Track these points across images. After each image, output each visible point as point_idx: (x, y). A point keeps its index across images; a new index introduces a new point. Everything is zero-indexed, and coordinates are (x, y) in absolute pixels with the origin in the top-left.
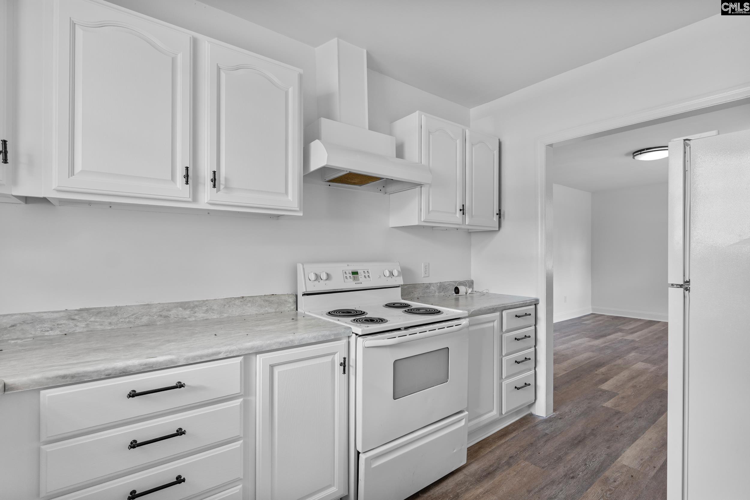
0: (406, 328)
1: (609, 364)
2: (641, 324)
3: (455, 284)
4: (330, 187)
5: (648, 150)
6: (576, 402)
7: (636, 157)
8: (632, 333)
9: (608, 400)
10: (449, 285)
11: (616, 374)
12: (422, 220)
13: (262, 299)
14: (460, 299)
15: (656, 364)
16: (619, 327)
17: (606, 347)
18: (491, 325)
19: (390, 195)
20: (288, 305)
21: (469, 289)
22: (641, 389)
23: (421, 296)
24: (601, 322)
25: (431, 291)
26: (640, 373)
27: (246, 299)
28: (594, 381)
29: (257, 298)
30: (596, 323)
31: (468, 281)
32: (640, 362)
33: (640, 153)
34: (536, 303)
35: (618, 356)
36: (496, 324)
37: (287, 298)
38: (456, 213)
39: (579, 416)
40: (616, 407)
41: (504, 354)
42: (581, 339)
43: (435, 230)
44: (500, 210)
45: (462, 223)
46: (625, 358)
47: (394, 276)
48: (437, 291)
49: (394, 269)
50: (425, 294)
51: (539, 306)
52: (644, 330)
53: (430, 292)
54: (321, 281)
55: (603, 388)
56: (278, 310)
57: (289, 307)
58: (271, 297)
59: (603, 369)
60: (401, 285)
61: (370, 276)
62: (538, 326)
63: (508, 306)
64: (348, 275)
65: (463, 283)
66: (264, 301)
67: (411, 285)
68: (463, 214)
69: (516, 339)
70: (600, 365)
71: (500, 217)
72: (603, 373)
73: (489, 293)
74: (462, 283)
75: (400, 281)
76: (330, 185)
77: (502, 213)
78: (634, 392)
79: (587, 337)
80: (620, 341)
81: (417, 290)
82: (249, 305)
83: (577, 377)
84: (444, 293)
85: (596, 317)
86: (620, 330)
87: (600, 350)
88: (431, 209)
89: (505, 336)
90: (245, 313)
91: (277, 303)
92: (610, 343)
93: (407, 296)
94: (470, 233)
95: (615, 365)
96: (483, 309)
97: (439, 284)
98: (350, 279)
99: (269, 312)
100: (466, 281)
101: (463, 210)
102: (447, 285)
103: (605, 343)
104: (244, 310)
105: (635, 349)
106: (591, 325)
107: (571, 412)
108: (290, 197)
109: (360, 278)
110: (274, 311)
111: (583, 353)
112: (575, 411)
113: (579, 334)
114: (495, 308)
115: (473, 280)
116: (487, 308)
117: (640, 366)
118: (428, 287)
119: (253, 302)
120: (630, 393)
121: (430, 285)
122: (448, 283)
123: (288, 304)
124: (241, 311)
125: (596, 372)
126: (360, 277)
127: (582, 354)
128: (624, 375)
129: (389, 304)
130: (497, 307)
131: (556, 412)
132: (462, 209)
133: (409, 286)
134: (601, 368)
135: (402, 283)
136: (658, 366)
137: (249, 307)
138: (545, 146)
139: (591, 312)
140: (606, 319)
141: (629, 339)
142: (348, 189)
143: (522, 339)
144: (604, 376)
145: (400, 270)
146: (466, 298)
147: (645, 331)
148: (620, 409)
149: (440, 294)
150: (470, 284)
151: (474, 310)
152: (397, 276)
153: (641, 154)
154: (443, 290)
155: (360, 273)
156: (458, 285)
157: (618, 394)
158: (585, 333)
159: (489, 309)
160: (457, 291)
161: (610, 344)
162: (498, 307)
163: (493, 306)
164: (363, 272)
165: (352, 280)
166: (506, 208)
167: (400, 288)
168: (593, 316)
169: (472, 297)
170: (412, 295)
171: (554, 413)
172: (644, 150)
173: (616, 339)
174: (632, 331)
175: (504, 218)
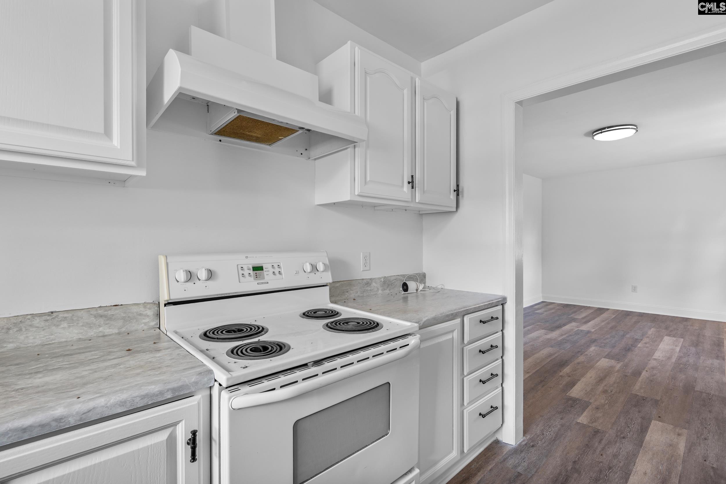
0: (318, 363)
1: (572, 362)
2: (592, 312)
3: (403, 279)
4: (220, 143)
5: (610, 128)
6: (546, 417)
7: (596, 138)
8: (586, 322)
9: (582, 414)
10: (395, 280)
11: (583, 375)
12: (356, 193)
13: (91, 314)
14: (409, 298)
15: (620, 360)
16: (572, 316)
17: (564, 341)
18: (449, 336)
19: (316, 161)
20: (144, 321)
21: (420, 284)
22: (613, 395)
23: (359, 296)
24: (553, 311)
25: (372, 288)
26: (607, 373)
27: (57, 316)
28: (561, 386)
29: (82, 312)
30: (548, 312)
31: (419, 274)
32: (603, 358)
33: (600, 131)
34: (503, 302)
35: (579, 351)
36: (456, 335)
37: (142, 309)
38: (403, 186)
39: (554, 440)
40: (593, 422)
41: (465, 374)
42: (537, 332)
43: (377, 210)
44: (458, 186)
45: (410, 200)
46: (586, 353)
47: (318, 271)
48: (380, 289)
49: (319, 261)
50: (365, 293)
51: (506, 306)
52: (596, 320)
53: (371, 290)
54: (197, 282)
55: (573, 396)
56: (123, 329)
57: (145, 324)
58: (110, 309)
59: (567, 370)
60: (330, 283)
61: (283, 272)
62: (505, 331)
63: (471, 309)
64: (246, 272)
65: (412, 278)
66: (95, 317)
67: (345, 282)
68: (413, 188)
69: (480, 351)
70: (563, 364)
71: (458, 195)
72: (568, 374)
73: (444, 289)
74: (412, 276)
75: (328, 278)
76: (220, 141)
77: (460, 190)
78: (607, 399)
79: (542, 329)
80: (577, 333)
81: (354, 288)
82: (65, 325)
83: (542, 381)
84: (390, 290)
85: (547, 305)
86: (573, 320)
87: (559, 345)
88: (368, 179)
89: (467, 349)
90: (54, 340)
91: (122, 319)
92: (567, 335)
93: (340, 297)
94: (421, 215)
95: (578, 363)
96: (439, 315)
97: (382, 280)
98: (249, 277)
99: (106, 334)
100: (417, 274)
101: (412, 182)
102: (393, 281)
103: (562, 335)
104: (52, 335)
105: (594, 341)
106: (544, 314)
107: (543, 434)
108: (116, 141)
109: (266, 276)
110: (116, 331)
111: (543, 349)
112: (548, 433)
113: (534, 325)
114: (454, 314)
115: (425, 273)
116: (444, 314)
117: (604, 363)
118: (368, 283)
119: (73, 320)
120: (603, 401)
121: (370, 281)
122: (394, 278)
123: (144, 319)
124: (47, 337)
125: (561, 374)
126: (265, 273)
127: (541, 350)
128: (591, 376)
129: (308, 312)
130: (457, 311)
131: (527, 435)
132: (410, 181)
133: (342, 283)
134: (565, 368)
135: (330, 280)
136: (622, 363)
137: (64, 328)
138: (514, 103)
139: (541, 300)
140: (557, 308)
141: (584, 330)
142: (251, 149)
143: (488, 350)
144: (569, 378)
145: (327, 262)
146: (417, 296)
147: (598, 320)
148: (597, 425)
149: (384, 292)
150: (421, 278)
151: (426, 318)
152: (323, 271)
153: (601, 133)
154: (388, 287)
155: (265, 268)
156: (407, 280)
157: (590, 403)
158: (539, 323)
159: (447, 316)
160: (405, 287)
161: (567, 337)
162: (459, 312)
163: (452, 311)
164: (271, 267)
165: (252, 279)
166: (464, 184)
167: (327, 288)
168: (544, 304)
169: (424, 296)
170: (346, 294)
171: (524, 437)
172: (604, 128)
173: (572, 330)
174: (584, 320)
175: (463, 196)
